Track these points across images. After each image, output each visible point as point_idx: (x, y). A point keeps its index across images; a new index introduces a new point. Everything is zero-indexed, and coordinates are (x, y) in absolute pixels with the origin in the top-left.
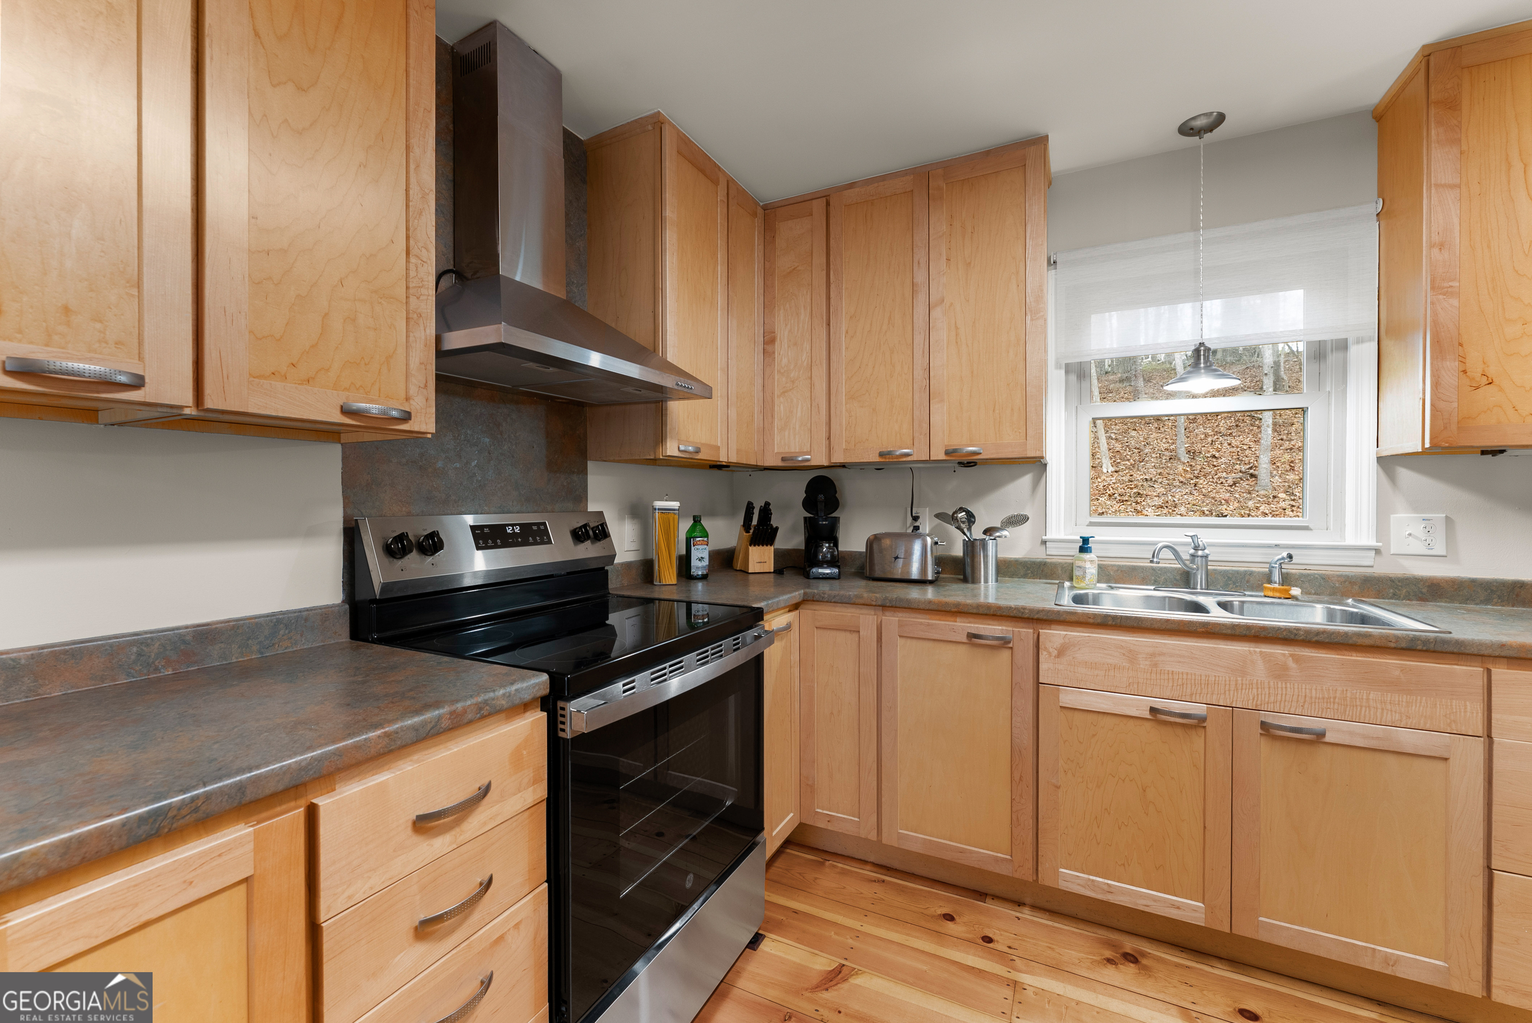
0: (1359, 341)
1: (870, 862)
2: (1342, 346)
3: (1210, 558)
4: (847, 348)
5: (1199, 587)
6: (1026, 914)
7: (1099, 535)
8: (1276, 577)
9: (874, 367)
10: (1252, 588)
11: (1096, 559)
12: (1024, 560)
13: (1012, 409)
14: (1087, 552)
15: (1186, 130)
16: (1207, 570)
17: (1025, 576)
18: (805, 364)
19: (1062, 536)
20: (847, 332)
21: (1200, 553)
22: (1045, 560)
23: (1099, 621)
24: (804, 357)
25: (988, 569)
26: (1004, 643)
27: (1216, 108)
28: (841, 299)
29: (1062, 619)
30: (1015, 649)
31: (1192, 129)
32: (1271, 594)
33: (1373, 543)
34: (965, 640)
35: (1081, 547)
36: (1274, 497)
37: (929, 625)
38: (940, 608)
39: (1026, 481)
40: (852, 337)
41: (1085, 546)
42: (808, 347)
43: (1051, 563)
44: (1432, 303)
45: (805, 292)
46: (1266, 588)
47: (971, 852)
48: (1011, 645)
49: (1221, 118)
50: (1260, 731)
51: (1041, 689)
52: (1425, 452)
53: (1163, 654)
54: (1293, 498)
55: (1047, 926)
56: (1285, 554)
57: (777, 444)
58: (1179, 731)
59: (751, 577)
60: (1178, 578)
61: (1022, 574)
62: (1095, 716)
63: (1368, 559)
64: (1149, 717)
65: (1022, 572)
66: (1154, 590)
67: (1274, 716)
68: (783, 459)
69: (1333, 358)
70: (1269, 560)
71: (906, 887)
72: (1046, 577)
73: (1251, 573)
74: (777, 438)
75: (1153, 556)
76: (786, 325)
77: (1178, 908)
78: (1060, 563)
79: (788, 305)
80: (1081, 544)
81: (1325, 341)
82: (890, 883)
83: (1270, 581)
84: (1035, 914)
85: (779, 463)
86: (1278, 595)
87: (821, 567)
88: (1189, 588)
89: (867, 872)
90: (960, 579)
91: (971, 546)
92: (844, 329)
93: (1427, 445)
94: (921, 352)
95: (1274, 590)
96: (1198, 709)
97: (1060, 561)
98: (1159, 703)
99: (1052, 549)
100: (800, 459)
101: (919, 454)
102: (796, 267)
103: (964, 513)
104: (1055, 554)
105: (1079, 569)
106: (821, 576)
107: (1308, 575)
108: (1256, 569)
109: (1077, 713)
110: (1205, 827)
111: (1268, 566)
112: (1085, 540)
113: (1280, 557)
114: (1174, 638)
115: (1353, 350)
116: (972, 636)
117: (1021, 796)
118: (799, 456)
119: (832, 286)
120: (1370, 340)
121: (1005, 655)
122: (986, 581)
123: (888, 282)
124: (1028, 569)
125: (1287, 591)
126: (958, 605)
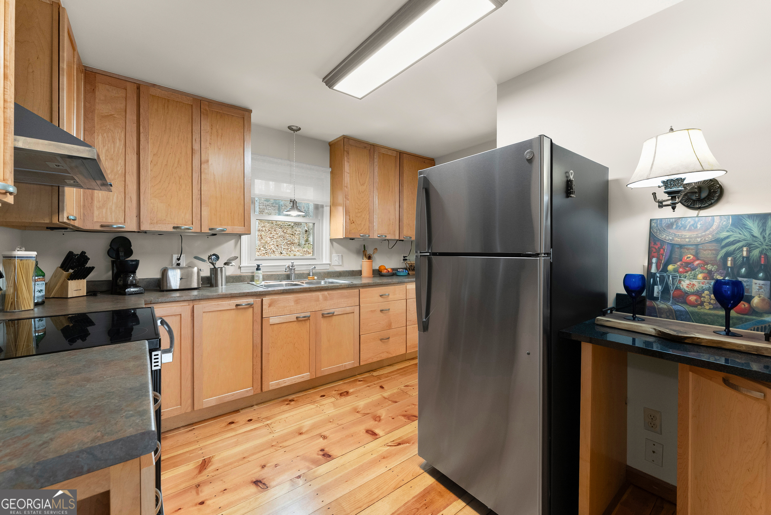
0: (326, 206)
1: (181, 427)
2: (322, 206)
3: (295, 270)
4: (151, 170)
5: (293, 279)
6: (255, 407)
7: (263, 264)
8: (311, 274)
9: (169, 183)
10: (304, 278)
11: (262, 272)
12: (232, 275)
13: (239, 214)
14: (259, 270)
15: (290, 128)
16: (295, 273)
17: (233, 282)
18: (120, 172)
19: (247, 265)
20: (151, 162)
21: (293, 268)
22: (241, 275)
23: (282, 292)
24: (119, 168)
25: (221, 280)
26: (250, 305)
27: (299, 126)
28: (148, 143)
29: (270, 293)
30: (254, 308)
31: (292, 129)
32: (310, 279)
33: (329, 262)
34: (234, 307)
35: (257, 268)
36: (260, 249)
37: (218, 304)
38: (223, 297)
39: (232, 242)
40: (155, 165)
41: (258, 269)
42: (123, 163)
43: (243, 276)
44: (345, 201)
45: (120, 131)
46: (309, 277)
47: (237, 393)
48: (253, 306)
49: (300, 129)
50: (322, 316)
51: (263, 320)
52: (344, 238)
53: (299, 299)
54: (266, 249)
55: (265, 406)
56: (314, 267)
57: (96, 216)
58: (303, 322)
59: (70, 300)
60: (285, 277)
61: (231, 281)
62: (280, 325)
63: (328, 267)
64: (296, 320)
65: (232, 281)
66: (280, 282)
67: (324, 311)
68: (102, 226)
69: (320, 209)
70: (309, 269)
71: (206, 425)
72: (241, 282)
73: (304, 273)
74: (96, 213)
75: (286, 270)
76: (104, 146)
77: (303, 377)
78: (247, 275)
79: (105, 135)
80: (257, 267)
81: (318, 204)
82: (197, 427)
83: (310, 275)
84: (259, 406)
85: (98, 228)
86: (312, 279)
87: (130, 287)
88: (290, 280)
89: (182, 430)
90: (209, 286)
91: (214, 271)
92: (150, 159)
93: (344, 237)
94: (197, 182)
95: (311, 278)
96: (308, 314)
97: (246, 274)
98: (298, 315)
99: (243, 270)
100: (115, 226)
101: (195, 228)
102: (113, 115)
103: (215, 256)
104: (245, 272)
105: (257, 277)
106: (134, 293)
107: (317, 273)
108: (305, 272)
109: (275, 325)
110: (310, 349)
111: (309, 271)
112: (258, 266)
113: (312, 268)
114: (302, 294)
115: (325, 208)
116: (237, 305)
117: (257, 362)
118: (114, 225)
119: (142, 135)
120: (329, 206)
121: (251, 310)
122: (222, 285)
123: (177, 143)
124: (234, 279)
125: (314, 278)
126: (231, 294)
